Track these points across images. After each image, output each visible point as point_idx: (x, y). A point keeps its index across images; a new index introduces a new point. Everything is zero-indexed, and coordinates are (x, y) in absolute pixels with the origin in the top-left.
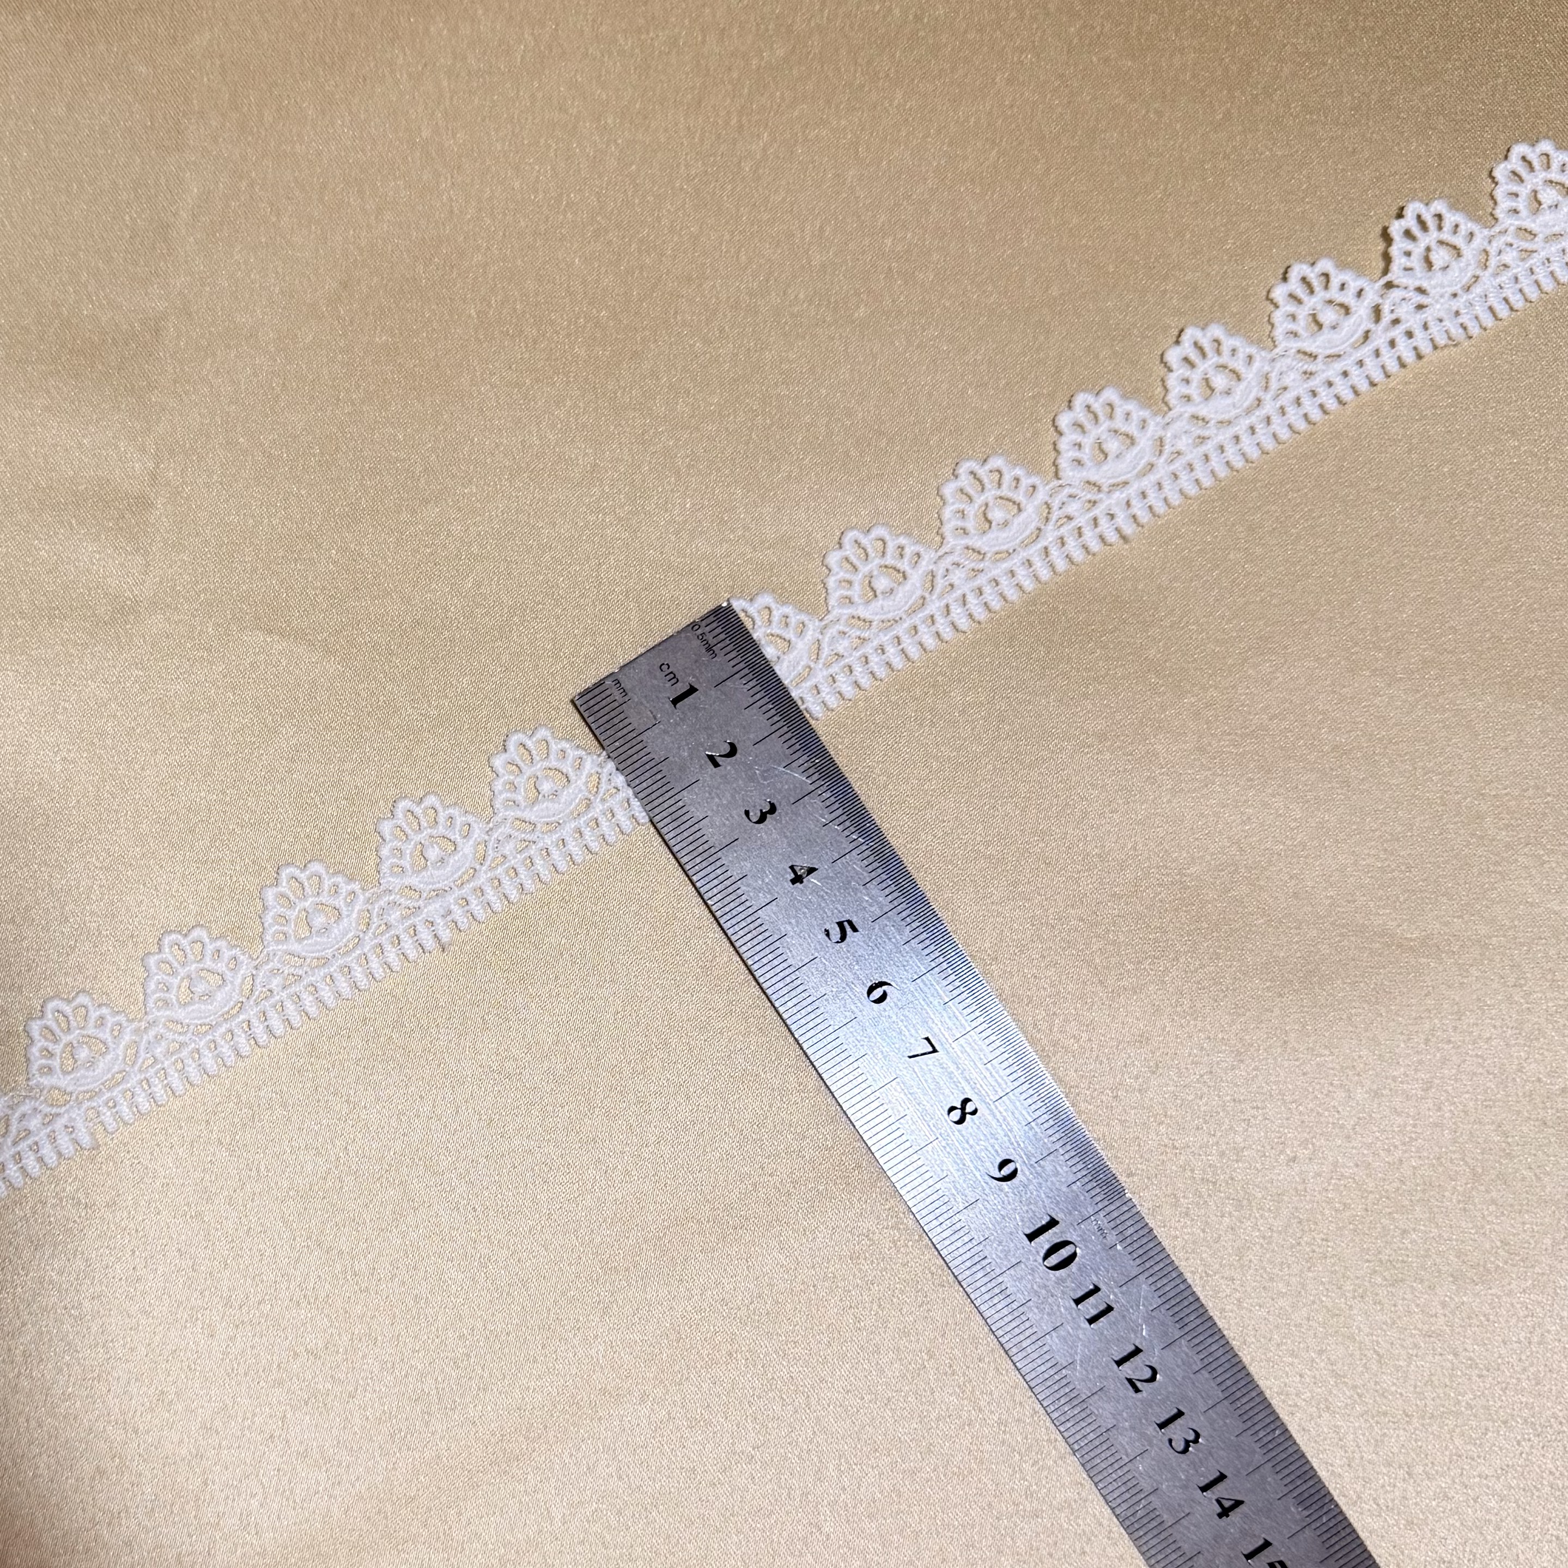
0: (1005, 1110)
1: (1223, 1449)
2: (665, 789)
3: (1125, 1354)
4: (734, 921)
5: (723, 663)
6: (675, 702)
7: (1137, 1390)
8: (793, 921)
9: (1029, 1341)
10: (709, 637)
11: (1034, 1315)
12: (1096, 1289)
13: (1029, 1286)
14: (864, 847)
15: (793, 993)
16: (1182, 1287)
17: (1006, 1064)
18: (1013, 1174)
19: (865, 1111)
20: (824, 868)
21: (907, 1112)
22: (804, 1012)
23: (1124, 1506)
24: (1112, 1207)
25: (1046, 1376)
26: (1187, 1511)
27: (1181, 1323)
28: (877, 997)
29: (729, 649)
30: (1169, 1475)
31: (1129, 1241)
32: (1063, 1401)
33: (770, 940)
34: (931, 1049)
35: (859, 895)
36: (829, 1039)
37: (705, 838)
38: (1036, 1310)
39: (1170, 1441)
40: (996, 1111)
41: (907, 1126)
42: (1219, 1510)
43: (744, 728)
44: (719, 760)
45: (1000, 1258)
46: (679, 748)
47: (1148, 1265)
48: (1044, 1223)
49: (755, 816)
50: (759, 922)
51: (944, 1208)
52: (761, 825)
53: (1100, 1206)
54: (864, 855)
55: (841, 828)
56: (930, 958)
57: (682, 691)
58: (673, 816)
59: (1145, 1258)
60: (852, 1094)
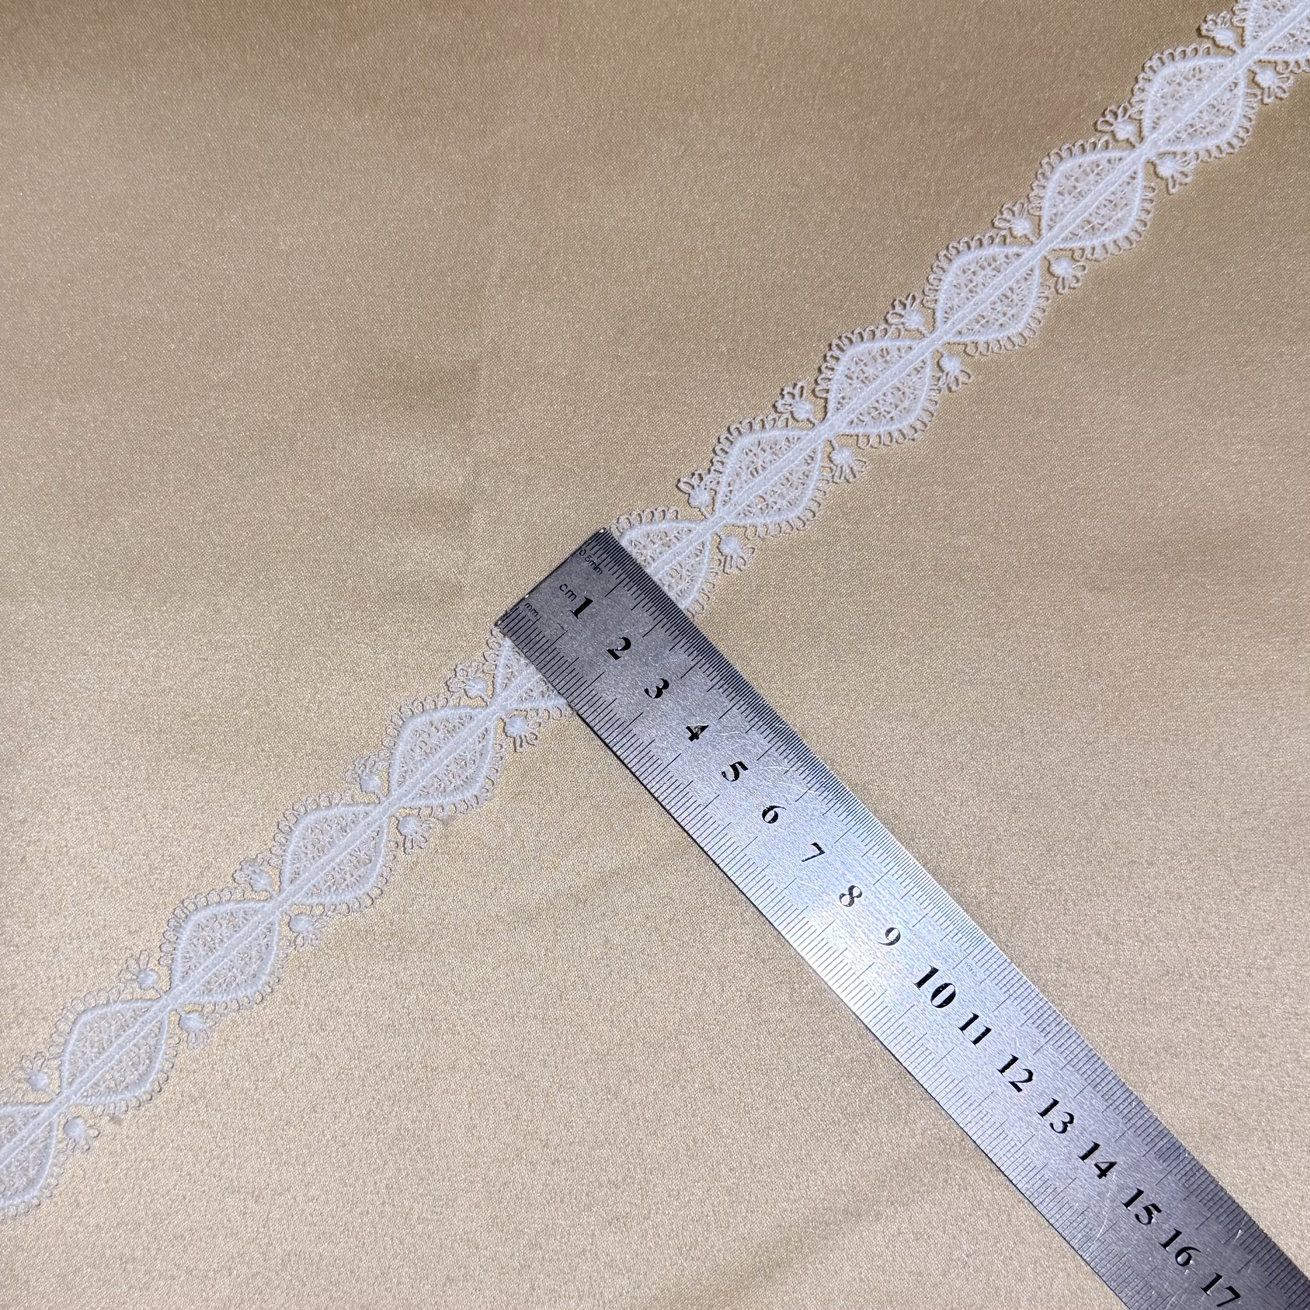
0: (884, 890)
1: (1093, 1124)
2: (579, 683)
3: (1006, 1063)
5: (610, 577)
6: (576, 613)
7: (1019, 1090)
8: (696, 769)
10: (595, 558)
11: (931, 1045)
12: (976, 1017)
13: (924, 1023)
14: (743, 702)
17: (878, 854)
18: (898, 938)
20: (713, 725)
23: (1024, 1182)
24: (976, 952)
26: (1073, 1177)
27: (1046, 1031)
28: (770, 818)
29: (610, 566)
30: (1055, 1152)
31: (995, 974)
32: (964, 1108)
33: (682, 787)
34: (819, 852)
35: (743, 740)
36: (739, 857)
37: (618, 716)
38: (931, 1041)
39: (1052, 1125)
40: (876, 892)
42: (1098, 1172)
43: (633, 625)
44: (618, 653)
45: (897, 1005)
46: (585, 649)
47: (1012, 990)
48: (927, 972)
49: (653, 692)
50: (670, 775)
51: (849, 974)
52: (659, 699)
54: (743, 709)
55: (721, 690)
56: (806, 781)
57: (581, 604)
58: (590, 703)
59: (1009, 986)
60: (764, 896)
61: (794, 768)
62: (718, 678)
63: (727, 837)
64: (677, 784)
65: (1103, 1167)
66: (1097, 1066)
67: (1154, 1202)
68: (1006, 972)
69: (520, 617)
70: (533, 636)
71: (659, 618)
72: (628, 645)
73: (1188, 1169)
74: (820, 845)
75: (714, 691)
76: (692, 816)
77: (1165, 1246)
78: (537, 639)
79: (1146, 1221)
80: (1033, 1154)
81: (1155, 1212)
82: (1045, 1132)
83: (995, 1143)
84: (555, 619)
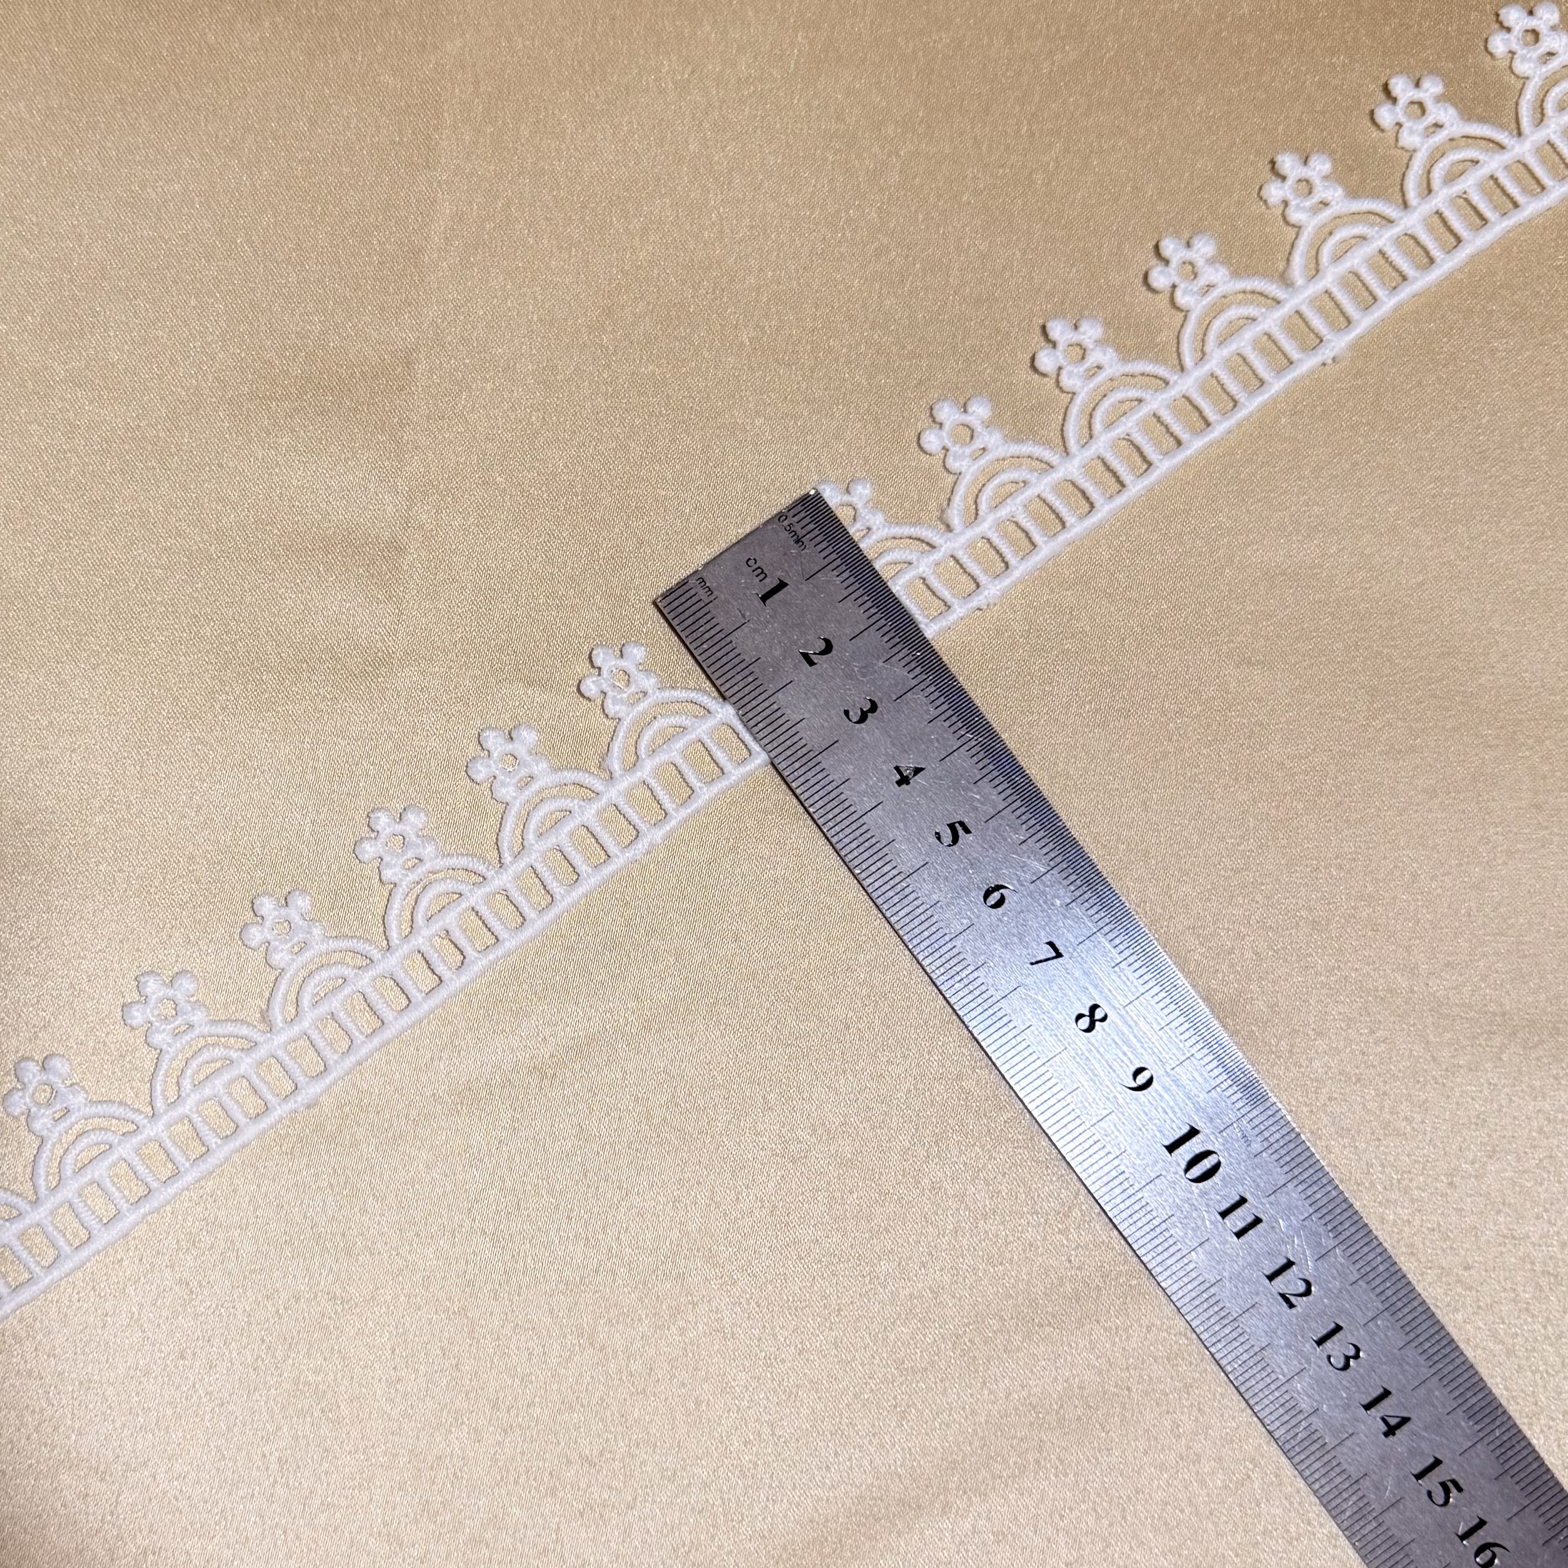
0: (1137, 1016)
1: (1385, 1363)
2: (757, 692)
3: (1277, 1267)
4: (838, 828)
5: (813, 555)
6: (765, 598)
7: (1291, 1306)
8: (901, 825)
9: (1173, 1260)
10: (797, 528)
11: (1177, 1232)
12: (1242, 1201)
13: (1171, 1200)
14: (974, 743)
15: (906, 902)
16: (1334, 1193)
17: (1137, 965)
18: (1149, 1082)
19: (987, 1023)
20: (932, 768)
21: (1032, 1022)
22: (916, 922)
23: (1282, 1430)
24: (1255, 1113)
25: (1194, 1294)
26: (1350, 1432)
27: (1335, 1231)
28: (994, 901)
29: (820, 538)
30: (1329, 1394)
31: (1276, 1146)
32: (1213, 1321)
33: (878, 846)
34: (1054, 954)
35: (969, 793)
36: (946, 948)
37: (803, 742)
38: (1179, 1225)
39: (1329, 1357)
40: (1126, 1017)
41: (1032, 1037)
42: (1385, 1428)
43: (839, 622)
44: (814, 658)
45: (1139, 1172)
46: (771, 648)
47: (1296, 1172)
48: (1183, 1132)
49: (855, 715)
50: (865, 828)
51: (1078, 1122)
52: (863, 725)
53: (1243, 1112)
54: (974, 751)
55: (948, 724)
56: (1049, 857)
57: (773, 586)
58: (768, 721)
59: (1293, 1164)
60: (973, 1005)
61: (1035, 838)
62: (945, 707)
63: (934, 920)
64: (874, 841)
65: (1393, 1422)
66: (1399, 1285)
67: (1454, 1477)
68: (1292, 1145)
69: (687, 595)
70: (702, 621)
71: (875, 618)
72: (828, 648)
73: (1505, 1438)
74: (1058, 944)
75: (938, 722)
76: (888, 886)
77: (1463, 1537)
78: (708, 626)
79: (1441, 1502)
80: (1299, 1393)
81: (1454, 1492)
82: (1320, 1367)
83: (1251, 1373)
84: (735, 603)
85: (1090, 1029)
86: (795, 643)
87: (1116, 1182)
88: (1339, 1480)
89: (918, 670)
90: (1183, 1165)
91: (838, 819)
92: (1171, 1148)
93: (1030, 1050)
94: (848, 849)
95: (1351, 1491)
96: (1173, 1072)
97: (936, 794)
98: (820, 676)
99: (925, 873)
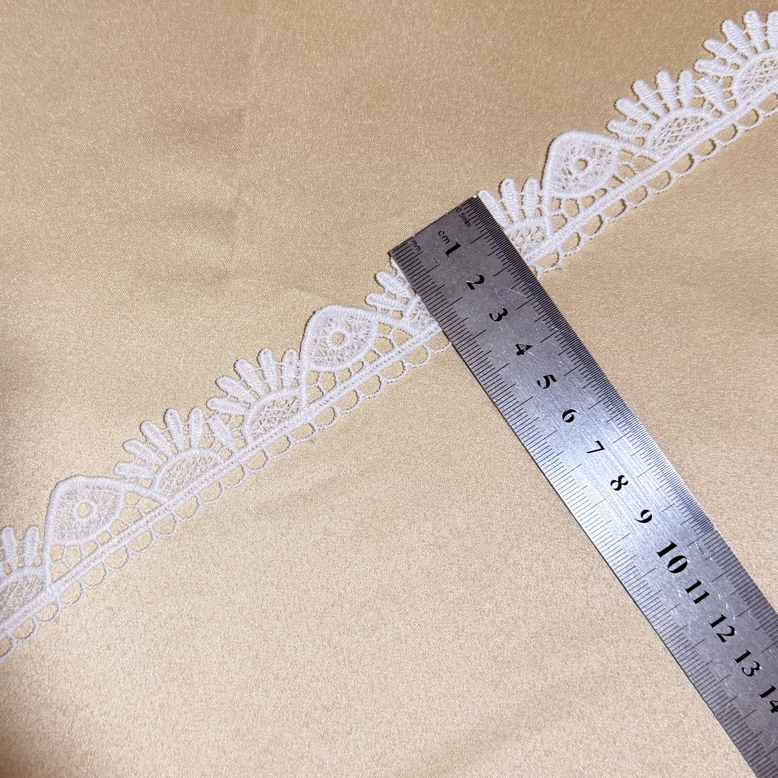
0: (644, 482)
1: (773, 673)
2: (443, 303)
3: (716, 620)
4: (485, 377)
5: (475, 231)
6: (448, 253)
7: (724, 640)
8: (519, 376)
9: (661, 614)
10: (466, 215)
12: (699, 583)
13: (660, 582)
14: (558, 333)
15: (520, 417)
16: (748, 581)
17: (644, 455)
18: (650, 518)
19: (563, 484)
20: (536, 346)
21: (587, 484)
22: (526, 428)
23: (718, 707)
24: (707, 536)
25: (671, 633)
26: (754, 709)
27: (748, 601)
28: (568, 419)
29: (478, 222)
30: (743, 689)
31: (717, 555)
32: (681, 648)
33: (506, 387)
34: (600, 448)
35: (556, 360)
36: (541, 443)
37: (467, 330)
38: (664, 596)
39: (743, 669)
40: (638, 482)
41: (587, 492)
42: (772, 708)
43: (488, 266)
44: (474, 286)
45: (644, 567)
46: (451, 279)
47: (728, 568)
48: (668, 546)
49: (495, 317)
50: (499, 377)
51: (611, 539)
52: (499, 322)
53: (700, 535)
54: (559, 337)
55: (545, 322)
56: (598, 396)
57: (452, 246)
58: (448, 318)
59: (726, 564)
60: (555, 474)
61: (590, 385)
62: (544, 313)
63: (536, 427)
64: (504, 384)
68: (726, 554)
69: (407, 250)
70: (414, 264)
71: (508, 265)
72: (482, 280)
74: (602, 443)
75: (540, 322)
76: (511, 409)
78: (417, 267)
80: (726, 688)
82: (738, 674)
83: (701, 676)
84: (432, 255)
85: (619, 488)
86: (463, 277)
87: (631, 572)
88: (747, 735)
89: (530, 293)
90: (667, 564)
91: (485, 372)
92: (661, 554)
93: (586, 499)
94: (490, 388)
95: (753, 741)
96: (662, 513)
97: (538, 360)
98: (477, 295)
99: (531, 401)
